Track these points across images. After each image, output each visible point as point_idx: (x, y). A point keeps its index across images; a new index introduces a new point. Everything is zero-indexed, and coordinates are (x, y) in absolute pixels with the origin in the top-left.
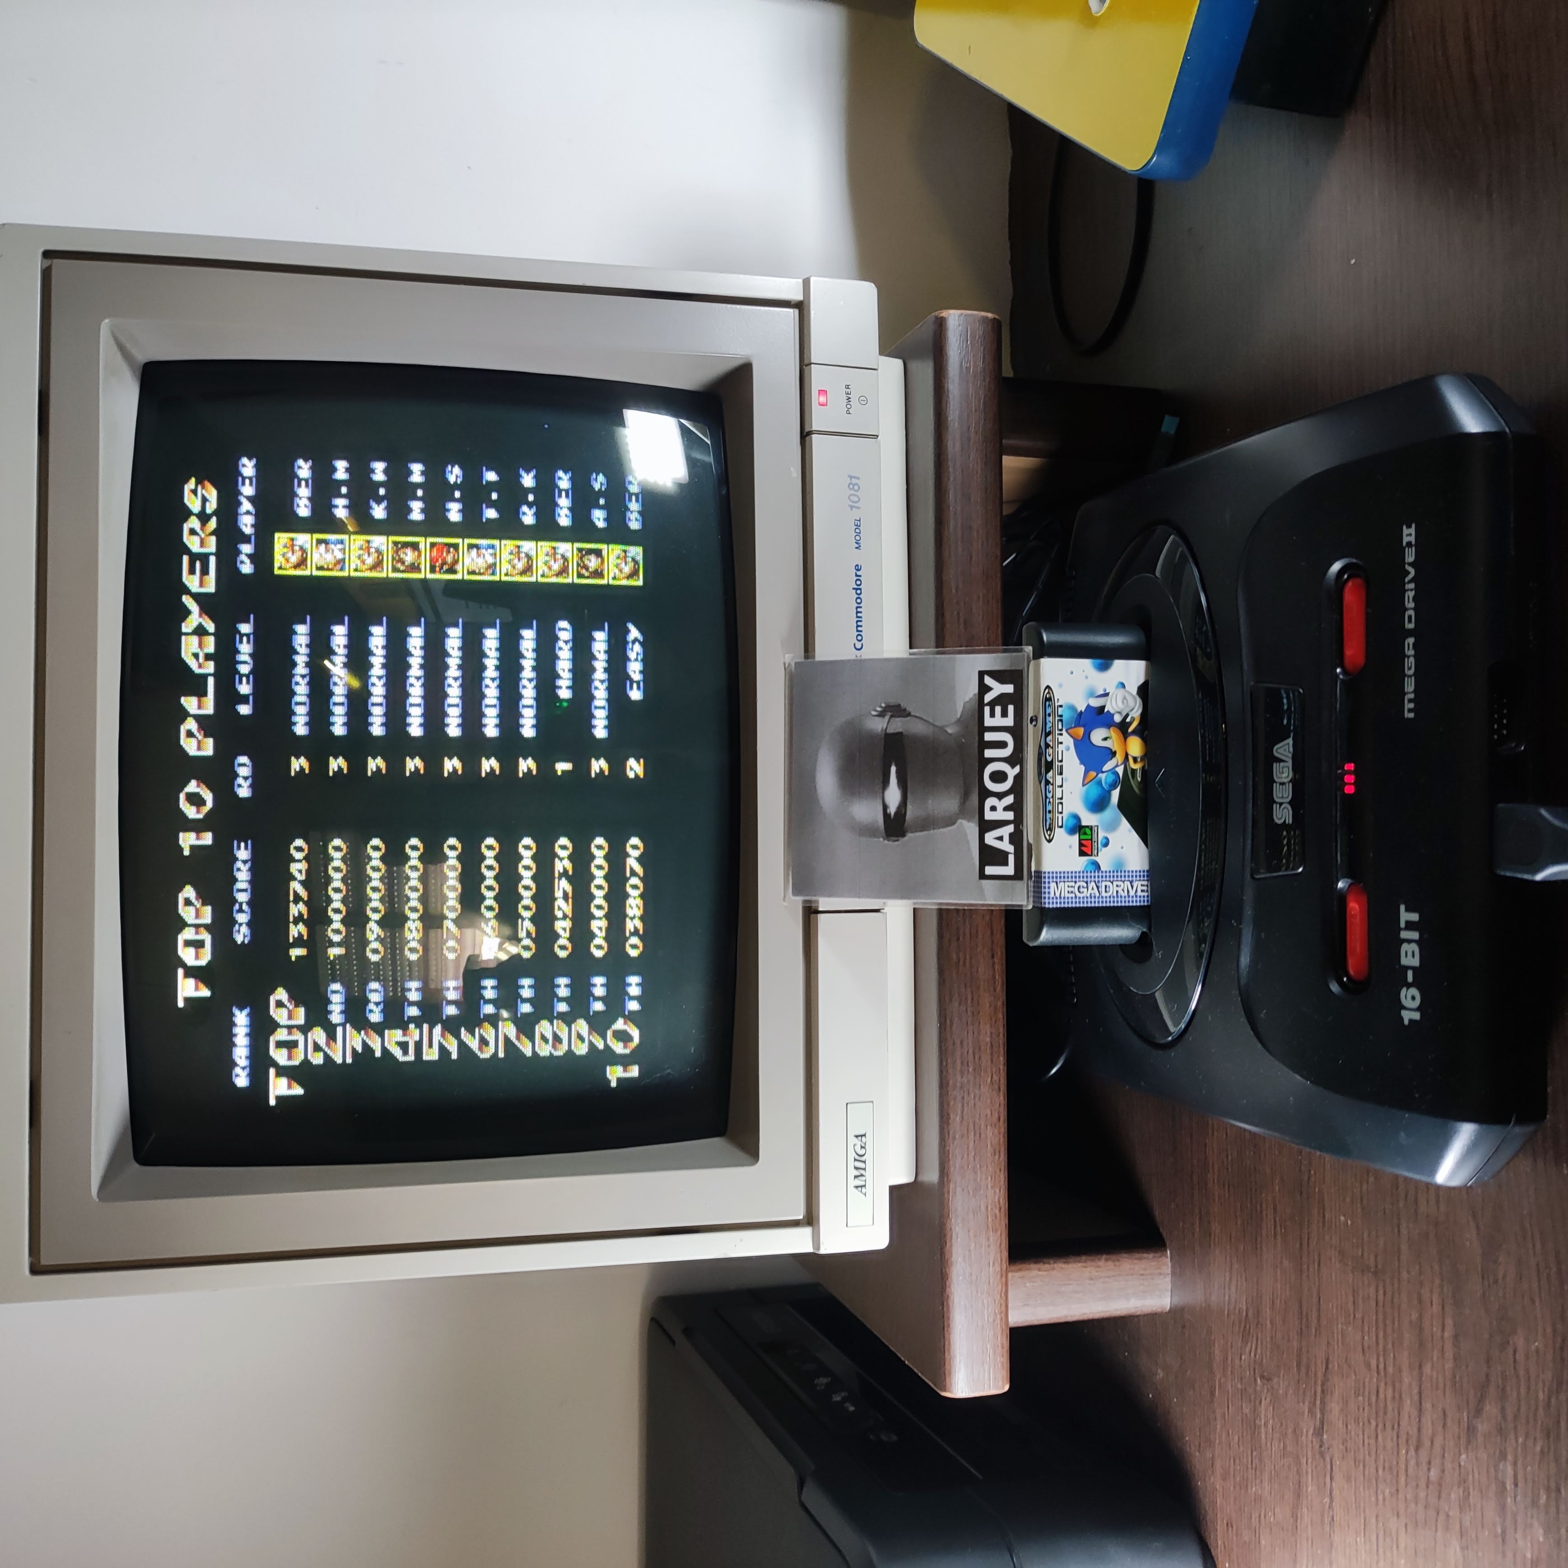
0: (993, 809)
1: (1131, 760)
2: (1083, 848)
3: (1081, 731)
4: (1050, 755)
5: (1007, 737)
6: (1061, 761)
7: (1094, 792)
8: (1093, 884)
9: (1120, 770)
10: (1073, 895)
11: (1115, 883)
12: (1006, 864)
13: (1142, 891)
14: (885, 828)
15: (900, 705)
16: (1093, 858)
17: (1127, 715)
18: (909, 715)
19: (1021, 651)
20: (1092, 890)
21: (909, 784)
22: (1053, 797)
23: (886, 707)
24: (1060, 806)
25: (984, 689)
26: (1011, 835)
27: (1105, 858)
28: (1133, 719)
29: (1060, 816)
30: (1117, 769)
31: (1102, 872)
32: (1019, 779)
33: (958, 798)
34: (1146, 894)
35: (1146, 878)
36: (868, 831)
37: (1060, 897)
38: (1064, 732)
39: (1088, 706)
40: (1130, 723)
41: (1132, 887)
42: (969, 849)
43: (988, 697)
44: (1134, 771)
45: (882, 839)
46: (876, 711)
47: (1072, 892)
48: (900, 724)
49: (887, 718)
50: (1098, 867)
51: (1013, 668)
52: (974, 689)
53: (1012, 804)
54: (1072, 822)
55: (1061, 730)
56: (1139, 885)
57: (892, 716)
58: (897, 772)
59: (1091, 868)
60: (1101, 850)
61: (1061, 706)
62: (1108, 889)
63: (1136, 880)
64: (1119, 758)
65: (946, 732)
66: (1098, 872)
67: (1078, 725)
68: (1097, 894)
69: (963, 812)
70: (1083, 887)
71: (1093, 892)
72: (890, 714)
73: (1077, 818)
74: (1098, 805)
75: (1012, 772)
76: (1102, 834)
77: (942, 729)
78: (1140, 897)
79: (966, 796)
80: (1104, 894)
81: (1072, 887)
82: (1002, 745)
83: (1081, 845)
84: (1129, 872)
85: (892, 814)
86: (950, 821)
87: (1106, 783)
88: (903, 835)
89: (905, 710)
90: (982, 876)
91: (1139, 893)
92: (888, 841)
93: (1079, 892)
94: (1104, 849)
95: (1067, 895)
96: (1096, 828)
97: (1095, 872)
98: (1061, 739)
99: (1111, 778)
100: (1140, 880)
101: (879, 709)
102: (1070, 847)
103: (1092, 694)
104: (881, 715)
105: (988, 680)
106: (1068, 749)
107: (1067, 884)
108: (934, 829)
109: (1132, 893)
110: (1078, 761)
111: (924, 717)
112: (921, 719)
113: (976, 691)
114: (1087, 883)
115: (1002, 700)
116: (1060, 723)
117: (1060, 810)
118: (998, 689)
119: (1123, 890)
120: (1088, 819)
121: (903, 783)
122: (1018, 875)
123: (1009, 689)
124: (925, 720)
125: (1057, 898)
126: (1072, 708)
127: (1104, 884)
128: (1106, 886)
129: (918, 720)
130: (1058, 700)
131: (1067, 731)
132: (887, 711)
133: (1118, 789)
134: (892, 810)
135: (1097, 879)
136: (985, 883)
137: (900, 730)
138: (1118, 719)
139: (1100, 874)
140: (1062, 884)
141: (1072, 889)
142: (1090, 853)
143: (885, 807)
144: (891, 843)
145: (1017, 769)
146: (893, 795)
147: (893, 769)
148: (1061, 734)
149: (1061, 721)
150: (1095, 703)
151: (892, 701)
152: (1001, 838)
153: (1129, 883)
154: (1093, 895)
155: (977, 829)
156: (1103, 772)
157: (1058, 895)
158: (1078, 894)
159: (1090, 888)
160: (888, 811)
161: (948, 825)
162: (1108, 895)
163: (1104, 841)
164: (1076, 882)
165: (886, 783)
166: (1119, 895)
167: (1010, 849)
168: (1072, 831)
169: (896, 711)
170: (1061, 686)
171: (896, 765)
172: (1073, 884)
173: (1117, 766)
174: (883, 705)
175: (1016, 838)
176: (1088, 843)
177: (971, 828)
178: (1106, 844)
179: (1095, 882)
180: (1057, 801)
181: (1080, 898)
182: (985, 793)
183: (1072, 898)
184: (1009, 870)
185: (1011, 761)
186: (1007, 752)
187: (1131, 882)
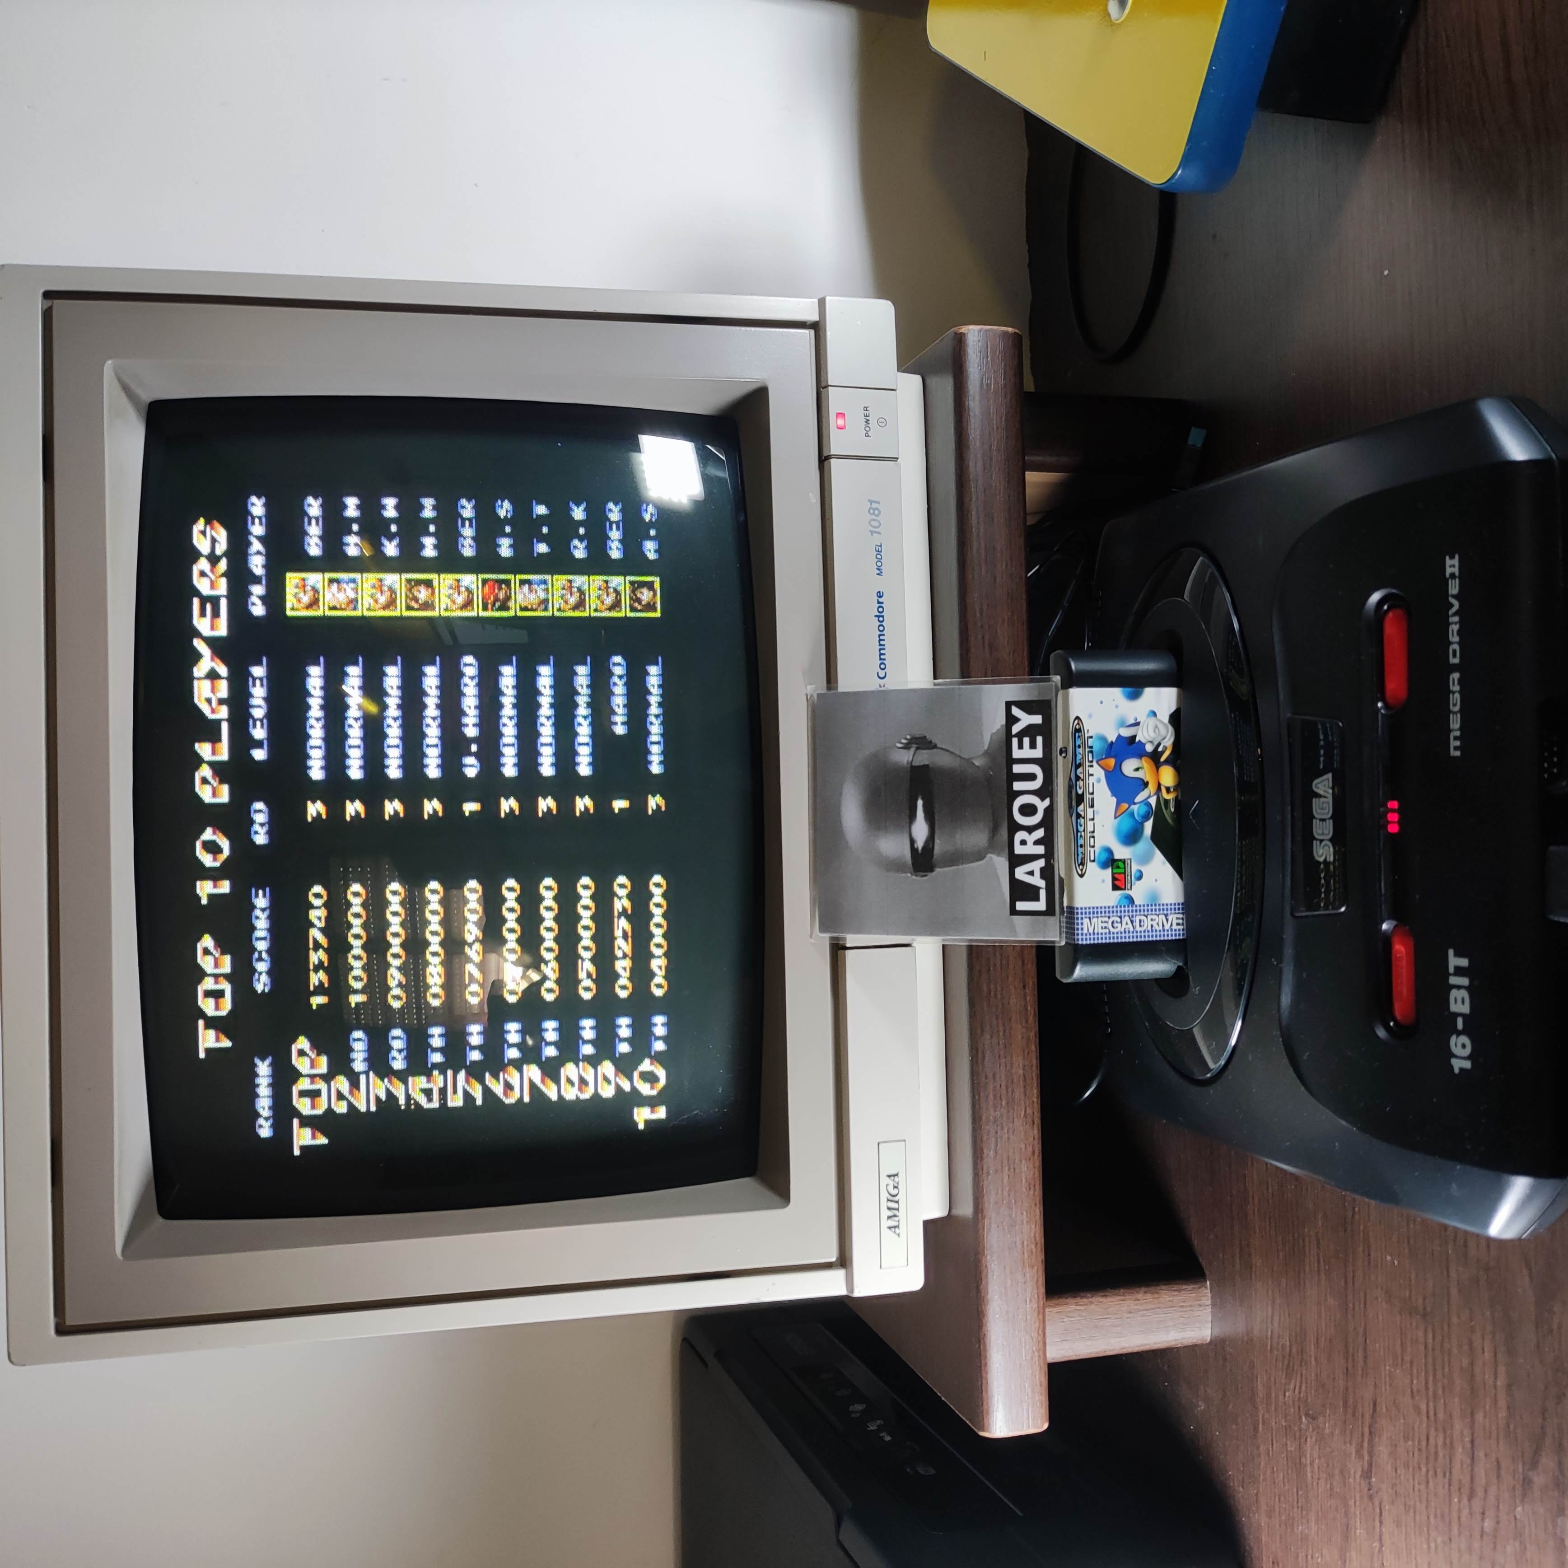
0: (1023, 842)
1: (1164, 790)
2: (1116, 882)
3: (1112, 762)
4: (1080, 788)
5: (1036, 769)
6: (1092, 793)
7: (1127, 824)
8: (1127, 919)
9: (1153, 801)
10: (1107, 931)
11: (1149, 917)
12: (1037, 899)
13: (1178, 924)
14: (913, 864)
15: (925, 737)
16: (1127, 892)
17: (1159, 744)
18: (935, 747)
19: (1049, 680)
20: (1126, 925)
21: (936, 817)
22: (1084, 831)
23: (911, 739)
24: (1092, 840)
25: (1011, 720)
26: (1042, 870)
27: (1138, 892)
28: (1165, 748)
29: (1092, 850)
30: (1150, 800)
31: (1136, 906)
32: (1049, 812)
33: (987, 832)
34: (1181, 927)
35: (1181, 911)
36: (895, 866)
37: (1094, 934)
38: (1095, 763)
39: (1119, 736)
40: (1163, 752)
41: (1167, 920)
42: (999, 884)
43: (1016, 729)
44: (1167, 802)
45: (909, 875)
46: (902, 743)
47: (1106, 928)
48: (925, 756)
49: (913, 750)
50: (1131, 900)
51: (1041, 699)
52: (1002, 720)
53: (1042, 838)
54: (1104, 856)
55: (1092, 762)
56: (1175, 919)
57: (917, 748)
58: (924, 805)
59: (1125, 902)
60: (1135, 883)
61: (1091, 737)
62: (1142, 924)
63: (1171, 913)
64: (1152, 788)
65: (974, 764)
66: (1132, 907)
67: (1108, 756)
68: (1132, 929)
69: (992, 847)
70: (1117, 922)
71: (1127, 926)
72: (915, 746)
73: (1109, 851)
74: (1131, 837)
75: (1042, 805)
76: (1135, 867)
77: (969, 761)
78: (1175, 930)
79: (995, 830)
80: (1138, 929)
81: (1105, 922)
82: (1032, 777)
83: (1114, 879)
84: (1163, 905)
85: (920, 848)
86: (979, 856)
87: (1138, 814)
88: (932, 871)
89: (931, 742)
90: (1014, 912)
91: (1175, 927)
92: (916, 876)
93: (1113, 927)
94: (1138, 883)
95: (1100, 931)
96: (1129, 861)
97: (1128, 906)
98: (1091, 771)
99: (1144, 809)
100: (1175, 913)
101: (904, 741)
102: (1103, 881)
103: (1122, 724)
104: (907, 747)
105: (1016, 711)
106: (1099, 781)
107: (1100, 919)
108: (963, 863)
109: (1167, 927)
110: (1109, 793)
111: (950, 750)
112: (948, 751)
113: (1004, 722)
114: (1120, 917)
115: (1030, 731)
116: (1090, 755)
117: (1092, 844)
118: (1026, 720)
119: (1158, 924)
120: (1121, 852)
121: (930, 818)
122: (1050, 911)
123: (1037, 719)
124: (952, 753)
125: (1090, 934)
126: (1103, 739)
127: (1138, 918)
128: (1140, 921)
129: (944, 752)
130: (1088, 731)
131: (1097, 762)
132: (912, 743)
133: (1152, 820)
134: (920, 844)
135: (1131, 914)
136: (1016, 918)
137: (927, 763)
138: (1149, 748)
139: (1134, 908)
140: (1094, 920)
141: (1106, 925)
142: (1123, 887)
143: (912, 842)
144: (918, 878)
145: (1047, 802)
146: (920, 829)
147: (920, 803)
148: (1092, 766)
149: (1091, 752)
150: (1126, 733)
151: (918, 733)
152: (1031, 873)
153: (1163, 917)
154: (1127, 930)
155: (1007, 864)
156: (1135, 804)
157: (1091, 931)
158: (1112, 930)
159: (1124, 923)
160: (916, 846)
161: (977, 860)
162: (1142, 929)
163: (1138, 874)
164: (1109, 917)
165: (912, 817)
166: (1154, 928)
167: (1042, 884)
168: (1104, 865)
169: (921, 743)
170: (1090, 716)
171: (923, 799)
172: (1106, 919)
173: (1149, 797)
174: (908, 737)
175: (1047, 873)
176: (1121, 877)
177: (1001, 863)
178: (1140, 878)
179: (1129, 916)
180: (1089, 835)
181: (1113, 933)
182: (1015, 827)
183: (1106, 934)
184: (1041, 905)
185: (1041, 793)
186: (1036, 784)
187: (1166, 916)
